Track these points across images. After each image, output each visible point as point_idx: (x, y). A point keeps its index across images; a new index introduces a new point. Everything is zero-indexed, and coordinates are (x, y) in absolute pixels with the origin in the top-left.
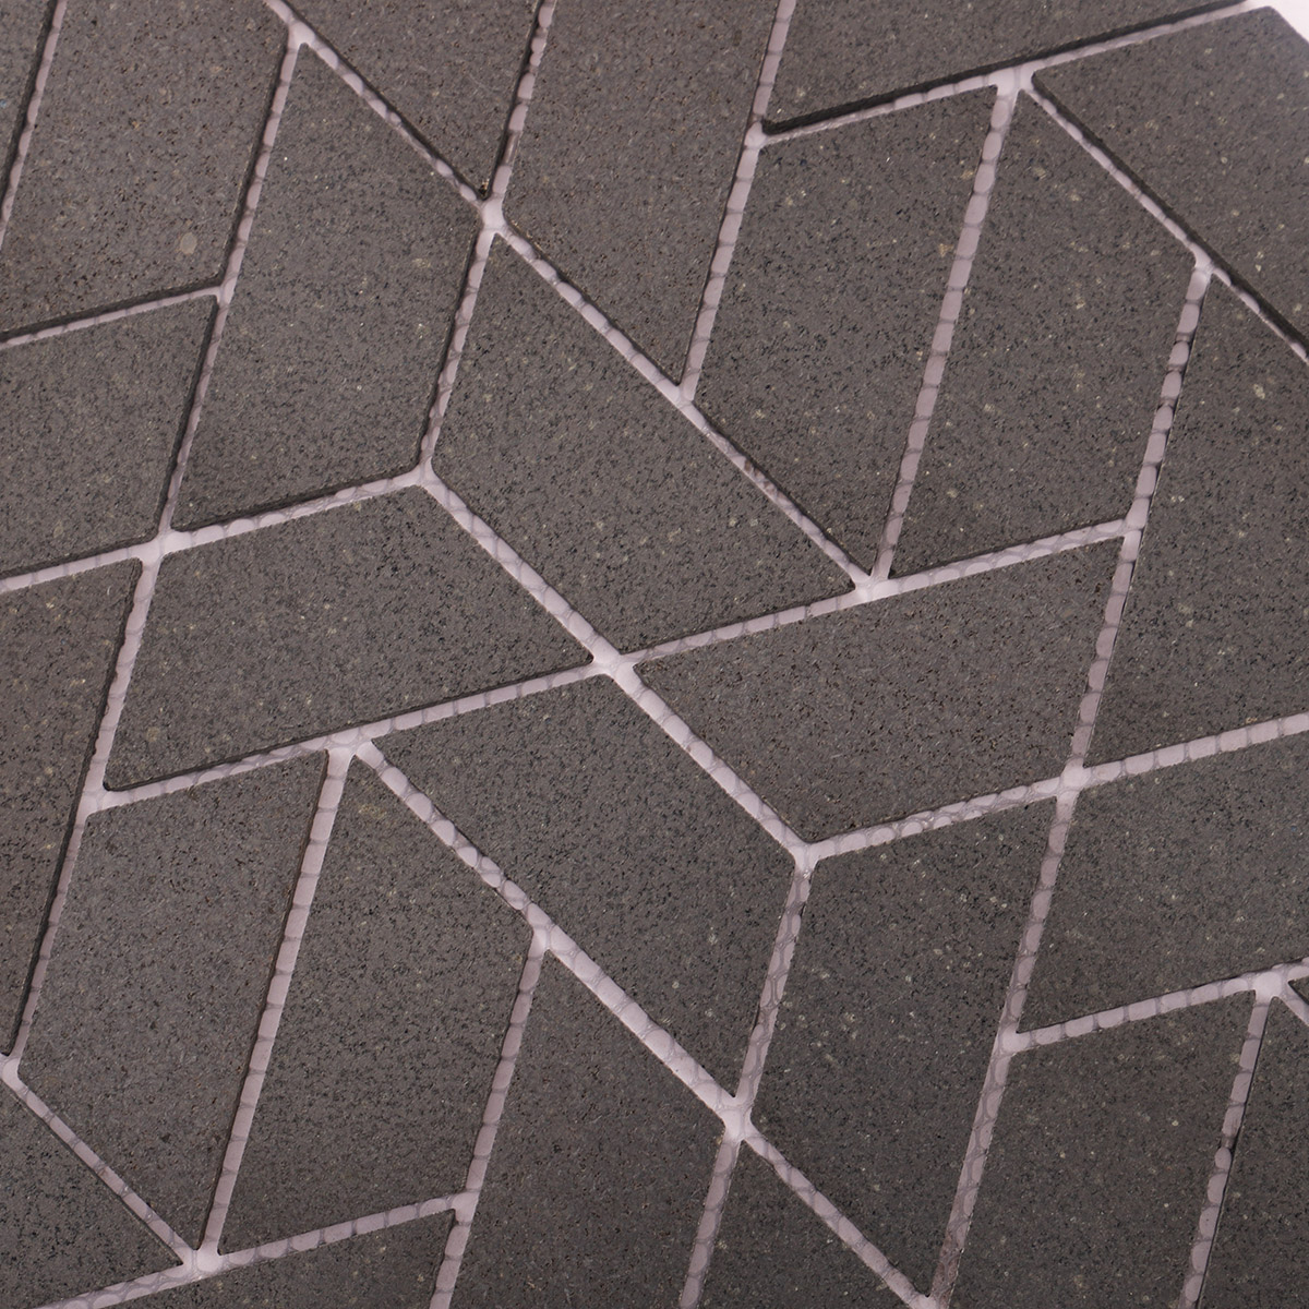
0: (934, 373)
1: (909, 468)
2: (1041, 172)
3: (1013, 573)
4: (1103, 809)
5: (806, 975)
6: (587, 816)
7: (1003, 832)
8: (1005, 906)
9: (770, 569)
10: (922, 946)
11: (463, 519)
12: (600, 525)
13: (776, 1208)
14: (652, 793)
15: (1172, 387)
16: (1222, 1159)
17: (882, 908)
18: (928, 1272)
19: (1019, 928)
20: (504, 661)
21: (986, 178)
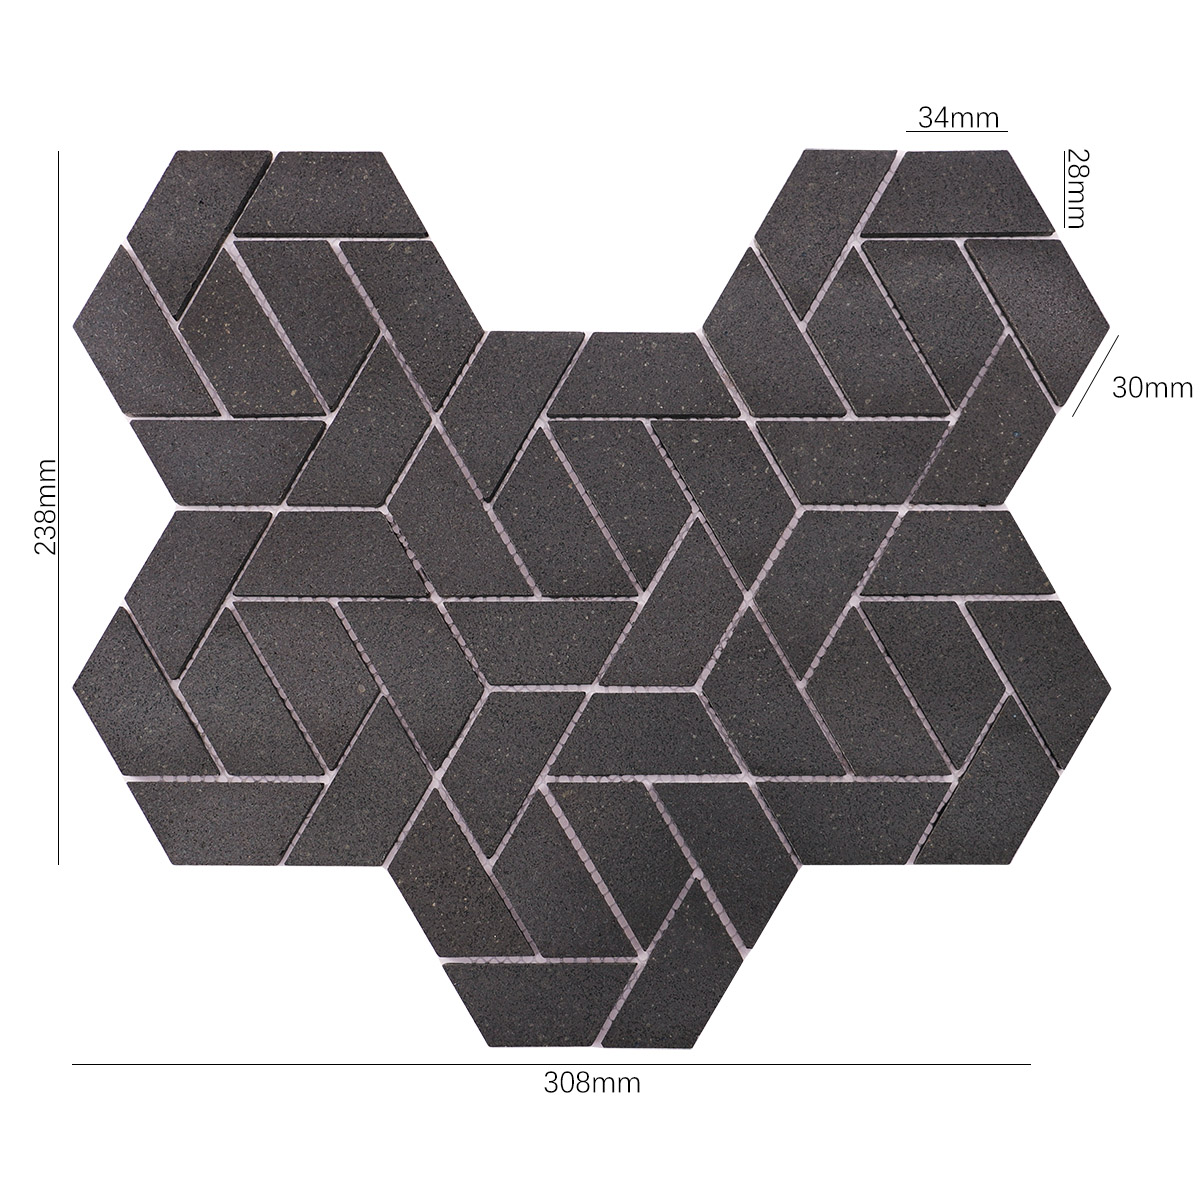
0: (600, 523)
1: (619, 556)
2: (576, 439)
3: (677, 556)
4: (765, 597)
6: (627, 737)
7: (743, 630)
8: (764, 650)
9: (610, 621)
10: (753, 682)
11: (511, 690)
12: (552, 654)
13: (782, 791)
14: (639, 713)
15: (669, 464)
16: (888, 660)
17: (732, 683)
19: (774, 652)
21: (561, 455)
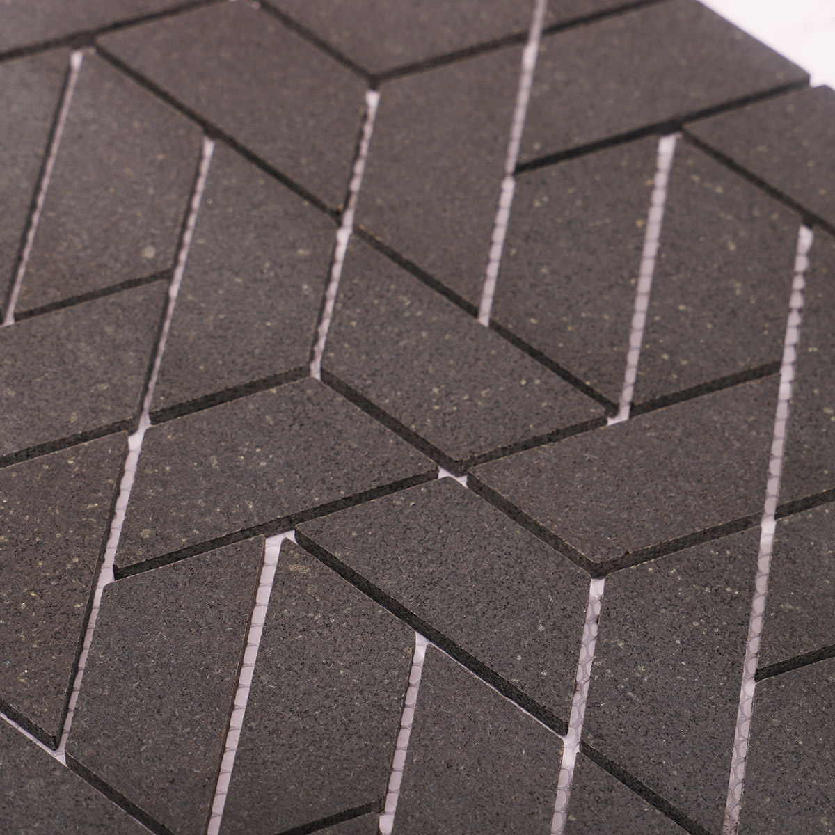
2: (695, 179)
3: (712, 398)
4: (793, 530)
5: (608, 645)
6: (446, 561)
7: (729, 549)
8: (737, 593)
9: (551, 407)
10: (685, 621)
12: (436, 390)
13: (607, 792)
14: (489, 544)
17: (654, 600)
18: (718, 824)
20: (380, 474)
